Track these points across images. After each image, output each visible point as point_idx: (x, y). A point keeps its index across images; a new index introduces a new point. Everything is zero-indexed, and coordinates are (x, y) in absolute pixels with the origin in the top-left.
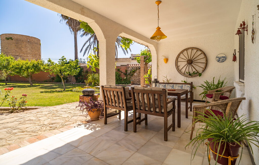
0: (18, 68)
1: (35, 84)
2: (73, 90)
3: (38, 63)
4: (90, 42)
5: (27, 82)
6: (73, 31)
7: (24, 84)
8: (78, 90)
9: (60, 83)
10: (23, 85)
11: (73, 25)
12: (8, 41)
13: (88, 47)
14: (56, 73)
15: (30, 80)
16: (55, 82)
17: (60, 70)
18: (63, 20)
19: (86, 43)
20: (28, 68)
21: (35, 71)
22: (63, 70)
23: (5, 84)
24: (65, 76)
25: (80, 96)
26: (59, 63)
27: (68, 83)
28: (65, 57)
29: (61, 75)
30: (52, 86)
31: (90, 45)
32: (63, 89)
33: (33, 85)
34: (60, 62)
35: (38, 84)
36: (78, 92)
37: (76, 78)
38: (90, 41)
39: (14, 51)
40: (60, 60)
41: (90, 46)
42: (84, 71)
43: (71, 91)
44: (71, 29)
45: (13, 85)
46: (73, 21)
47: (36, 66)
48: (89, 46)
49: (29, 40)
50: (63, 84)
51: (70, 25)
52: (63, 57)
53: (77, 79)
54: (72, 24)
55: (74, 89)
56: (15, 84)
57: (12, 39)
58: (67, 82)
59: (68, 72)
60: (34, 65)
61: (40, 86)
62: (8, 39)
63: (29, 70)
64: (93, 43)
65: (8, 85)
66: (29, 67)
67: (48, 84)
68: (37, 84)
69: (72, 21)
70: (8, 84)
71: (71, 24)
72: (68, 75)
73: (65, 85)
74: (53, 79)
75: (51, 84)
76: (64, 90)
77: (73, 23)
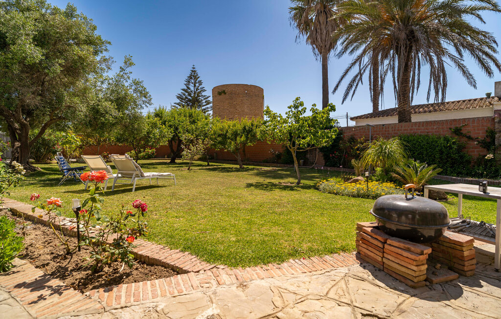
0: (221, 134)
1: (248, 166)
2: (321, 187)
3: (252, 125)
4: (360, 66)
5: (235, 162)
6: (321, 53)
7: (231, 166)
8: (335, 188)
9: (291, 165)
10: (229, 168)
11: (321, 39)
12: (221, 96)
13: (354, 80)
14: (281, 140)
15: (239, 158)
16: (282, 164)
17: (290, 134)
18: (301, 35)
19: (350, 68)
20: (236, 134)
21: (247, 140)
22: (295, 133)
23: (206, 163)
24: (302, 149)
25: (360, 228)
26: (287, 115)
27: (307, 167)
28: (301, 100)
29: (291, 146)
30: (275, 171)
31: (360, 74)
32: (297, 181)
33: (244, 168)
34: (291, 113)
35: (252, 167)
36: (336, 194)
37: (324, 155)
38: (360, 63)
39: (228, 111)
40: (290, 107)
41: (359, 77)
42: (346, 139)
43: (316, 188)
44: (316, 50)
45: (217, 166)
46: (321, 29)
47: (249, 130)
48: (357, 76)
49: (247, 90)
50: (297, 168)
51: (314, 41)
52: (297, 99)
53: (326, 158)
54: (319, 37)
55: (324, 184)
56: (220, 165)
57: (225, 93)
58: (305, 164)
59: (308, 139)
60: (245, 128)
61: (256, 171)
62: (220, 94)
63: (238, 138)
64: (370, 66)
65: (212, 165)
66: (237, 132)
67: (269, 167)
68: (250, 167)
69: (318, 30)
70: (210, 164)
71: (317, 39)
72: (309, 145)
73: (301, 172)
74: (279, 156)
75: (275, 168)
76: (298, 183)
77: (321, 33)
